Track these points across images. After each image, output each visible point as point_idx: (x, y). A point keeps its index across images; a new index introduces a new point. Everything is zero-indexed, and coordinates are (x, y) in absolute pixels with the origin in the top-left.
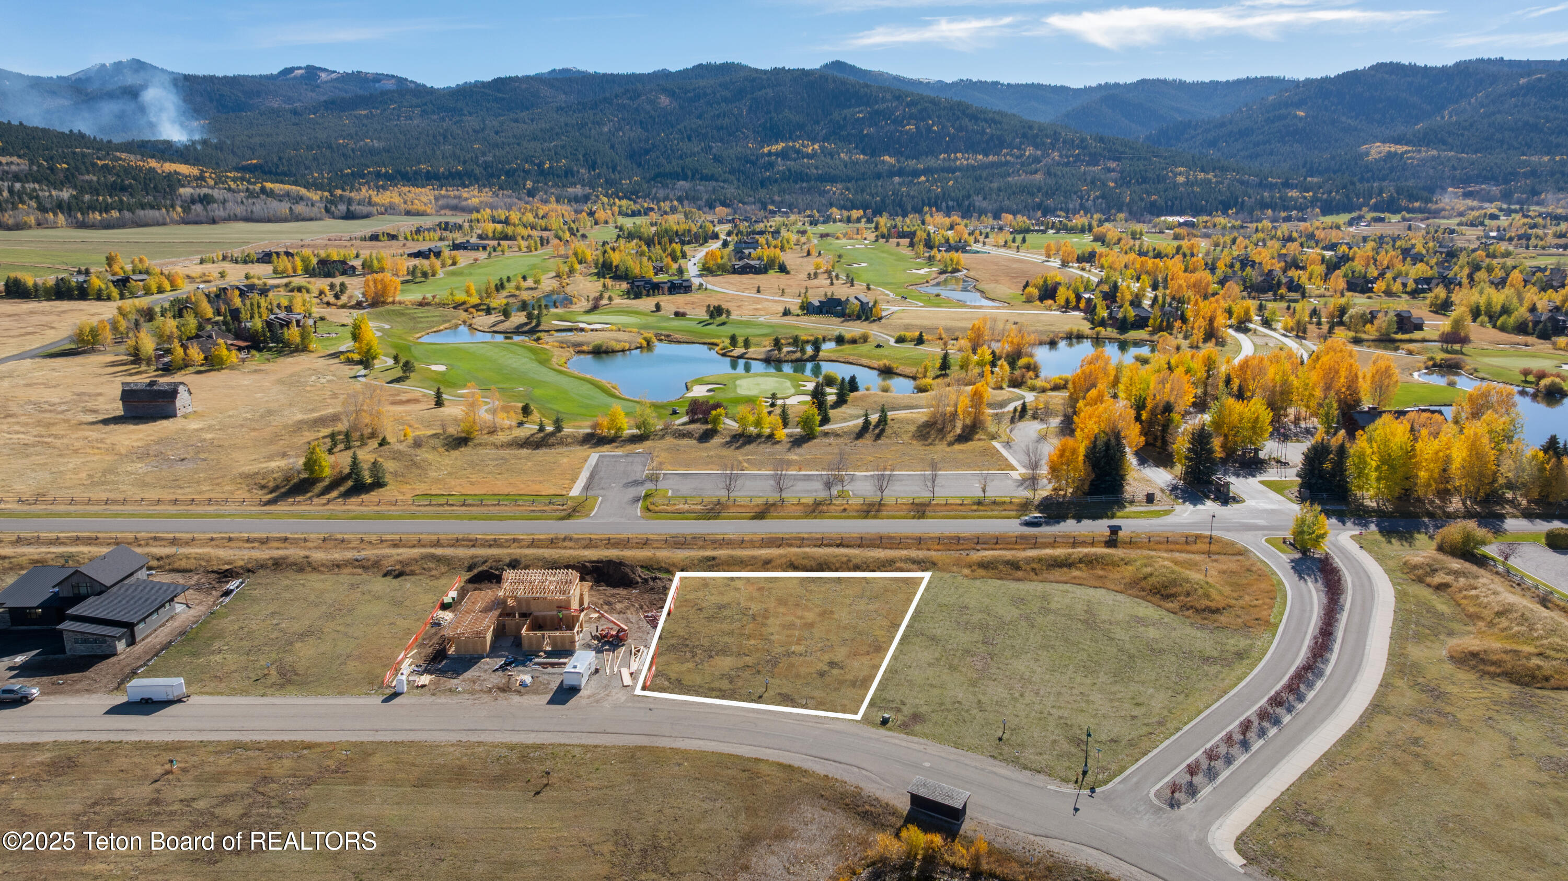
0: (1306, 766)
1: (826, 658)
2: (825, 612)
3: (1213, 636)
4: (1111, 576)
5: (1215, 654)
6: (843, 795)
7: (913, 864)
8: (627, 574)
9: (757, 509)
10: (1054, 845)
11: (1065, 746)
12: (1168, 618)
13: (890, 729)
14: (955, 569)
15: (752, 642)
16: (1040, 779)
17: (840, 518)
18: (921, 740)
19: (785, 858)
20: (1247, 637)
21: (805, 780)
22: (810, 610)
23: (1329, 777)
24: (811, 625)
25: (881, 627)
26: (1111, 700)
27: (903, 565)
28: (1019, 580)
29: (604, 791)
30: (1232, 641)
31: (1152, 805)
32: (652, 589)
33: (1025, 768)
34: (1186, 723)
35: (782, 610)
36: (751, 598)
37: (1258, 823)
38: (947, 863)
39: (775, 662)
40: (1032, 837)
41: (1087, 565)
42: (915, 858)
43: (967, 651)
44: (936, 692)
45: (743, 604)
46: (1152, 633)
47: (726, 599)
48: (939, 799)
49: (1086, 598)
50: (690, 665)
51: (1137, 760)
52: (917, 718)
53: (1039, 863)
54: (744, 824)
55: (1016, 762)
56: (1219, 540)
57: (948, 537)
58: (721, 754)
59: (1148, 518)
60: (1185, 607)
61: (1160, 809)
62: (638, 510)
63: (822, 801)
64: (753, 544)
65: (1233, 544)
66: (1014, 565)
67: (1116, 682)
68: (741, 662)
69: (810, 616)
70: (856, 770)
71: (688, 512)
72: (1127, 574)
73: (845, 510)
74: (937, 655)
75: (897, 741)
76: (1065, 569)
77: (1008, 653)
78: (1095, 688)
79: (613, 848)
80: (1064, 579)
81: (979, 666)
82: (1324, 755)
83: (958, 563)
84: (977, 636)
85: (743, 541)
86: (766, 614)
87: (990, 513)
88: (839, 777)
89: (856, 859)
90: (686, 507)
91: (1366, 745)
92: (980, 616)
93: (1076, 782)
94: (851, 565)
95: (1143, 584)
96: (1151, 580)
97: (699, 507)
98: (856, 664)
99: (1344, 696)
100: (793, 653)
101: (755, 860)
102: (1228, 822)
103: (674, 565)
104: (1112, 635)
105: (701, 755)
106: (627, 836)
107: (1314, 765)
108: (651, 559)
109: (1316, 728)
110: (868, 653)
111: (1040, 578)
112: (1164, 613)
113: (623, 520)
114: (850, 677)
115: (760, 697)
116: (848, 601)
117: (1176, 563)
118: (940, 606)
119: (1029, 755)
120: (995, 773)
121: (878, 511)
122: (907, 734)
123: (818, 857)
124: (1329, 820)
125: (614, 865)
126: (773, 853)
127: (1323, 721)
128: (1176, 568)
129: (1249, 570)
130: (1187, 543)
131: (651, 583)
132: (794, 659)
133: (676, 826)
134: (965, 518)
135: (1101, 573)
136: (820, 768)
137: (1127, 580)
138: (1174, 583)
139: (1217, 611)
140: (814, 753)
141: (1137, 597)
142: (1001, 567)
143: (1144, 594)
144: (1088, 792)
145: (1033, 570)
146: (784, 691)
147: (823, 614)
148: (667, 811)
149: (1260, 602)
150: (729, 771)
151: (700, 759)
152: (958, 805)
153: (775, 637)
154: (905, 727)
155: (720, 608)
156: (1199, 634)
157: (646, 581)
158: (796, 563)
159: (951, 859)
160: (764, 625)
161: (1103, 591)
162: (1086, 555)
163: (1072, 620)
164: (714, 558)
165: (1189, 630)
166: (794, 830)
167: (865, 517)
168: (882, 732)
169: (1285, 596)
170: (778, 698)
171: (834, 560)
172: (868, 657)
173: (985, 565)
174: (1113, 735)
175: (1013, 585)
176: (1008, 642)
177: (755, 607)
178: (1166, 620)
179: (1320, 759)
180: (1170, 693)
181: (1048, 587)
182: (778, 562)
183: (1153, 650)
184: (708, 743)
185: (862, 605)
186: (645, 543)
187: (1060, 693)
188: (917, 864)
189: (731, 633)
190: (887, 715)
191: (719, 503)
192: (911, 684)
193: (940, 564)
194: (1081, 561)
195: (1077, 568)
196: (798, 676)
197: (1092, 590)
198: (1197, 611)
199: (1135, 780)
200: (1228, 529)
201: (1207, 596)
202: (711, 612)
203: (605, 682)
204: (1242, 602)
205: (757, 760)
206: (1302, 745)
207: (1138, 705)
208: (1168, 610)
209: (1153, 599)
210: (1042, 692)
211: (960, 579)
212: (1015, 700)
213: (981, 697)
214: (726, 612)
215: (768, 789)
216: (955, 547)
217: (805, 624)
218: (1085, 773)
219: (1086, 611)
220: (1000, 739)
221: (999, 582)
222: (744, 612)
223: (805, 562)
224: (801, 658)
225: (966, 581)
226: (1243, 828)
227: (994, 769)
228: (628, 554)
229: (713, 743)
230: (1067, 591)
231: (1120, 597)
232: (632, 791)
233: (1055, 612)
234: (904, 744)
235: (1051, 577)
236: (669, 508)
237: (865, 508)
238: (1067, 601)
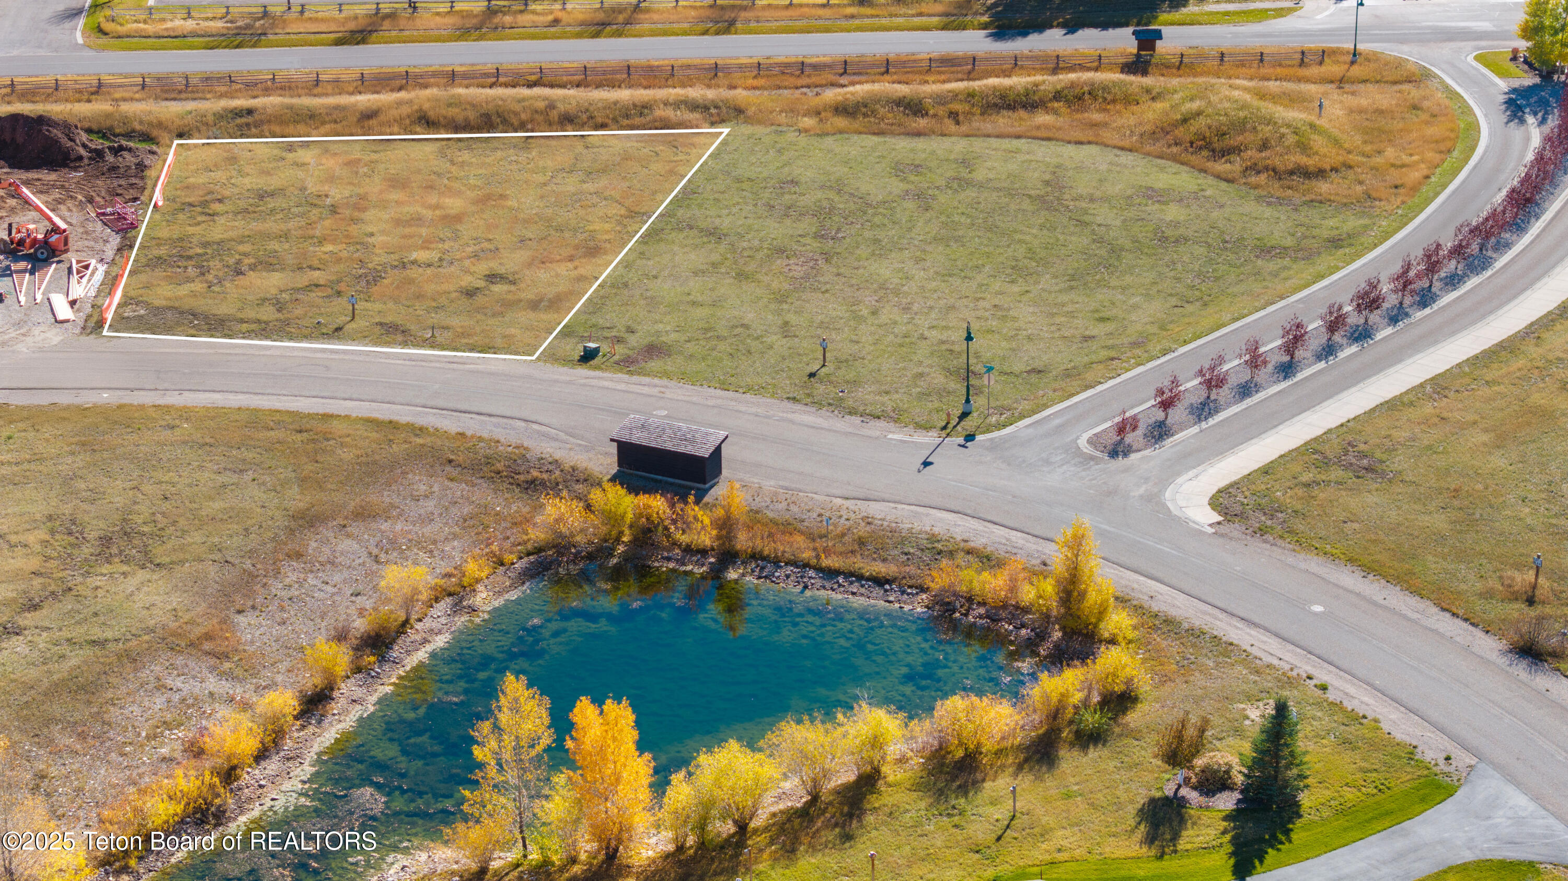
0: (1389, 396)
1: (483, 268)
2: (488, 197)
3: (1294, 216)
4: (1120, 122)
5: (1289, 242)
6: (488, 461)
7: (614, 549)
8: (56, 142)
9: (352, 26)
10: (876, 510)
11: (939, 379)
12: (1212, 188)
13: (597, 368)
14: (782, 118)
15: (329, 248)
16: (876, 428)
17: (545, 37)
18: (656, 381)
19: (373, 541)
20: (1363, 214)
21: (419, 441)
22: (459, 193)
23: (1428, 409)
24: (458, 218)
25: (606, 218)
26: (1053, 315)
27: (669, 113)
28: (919, 134)
29: (26, 466)
30: (1331, 223)
31: (1078, 452)
32: (114, 169)
33: (852, 412)
34: (1185, 342)
35: (395, 196)
36: (331, 179)
37: (1266, 471)
38: (675, 544)
39: (374, 277)
40: (839, 501)
41: (1069, 103)
42: (618, 540)
43: (781, 251)
44: (700, 312)
45: (312, 187)
46: (1173, 212)
47: (274, 182)
48: (669, 446)
49: (1054, 161)
50: (198, 286)
51: (1072, 395)
52: (653, 350)
53: (843, 535)
54: (297, 499)
55: (839, 406)
56: (1372, 58)
57: (779, 65)
58: (256, 410)
59: (1235, 24)
60: (1253, 169)
61: (1092, 458)
62: (78, 31)
63: (448, 468)
64: (338, 85)
65: (1399, 63)
66: (914, 107)
67: (1072, 288)
68: (302, 280)
69: (454, 204)
70: (523, 424)
71: (194, 34)
72: (1150, 115)
73: (556, 22)
74: (715, 257)
75: (606, 384)
76: (1022, 113)
77: (863, 251)
78: (1025, 298)
79: (48, 537)
80: (1018, 130)
81: (798, 271)
82: (1432, 379)
83: (792, 110)
84: (807, 225)
85: (317, 82)
86: (360, 204)
87: (884, 21)
88: (485, 435)
89: (507, 544)
90: (190, 25)
91: (1521, 362)
92: (819, 195)
93: (944, 428)
94: (554, 114)
95: (1180, 132)
96: (1200, 124)
97: (220, 24)
98: (542, 275)
99: (1515, 296)
100: (414, 262)
101: (313, 544)
102: (1211, 471)
103: (160, 125)
104: (1087, 218)
105: (216, 414)
106: (73, 522)
107: (1407, 392)
108: (108, 116)
109: (1436, 342)
110: (571, 259)
111: (964, 128)
112: (1210, 180)
113: (42, 52)
114: (530, 295)
115: (339, 329)
116: (540, 178)
117: (1262, 96)
118: (739, 180)
119: (866, 394)
120: (792, 422)
121: (628, 22)
122: (630, 373)
123: (435, 542)
124: (1399, 462)
125: (48, 558)
126: (348, 536)
127: (1454, 333)
128: (1256, 103)
129: (1415, 107)
130: (1302, 63)
131: (110, 158)
132: (413, 272)
133: (166, 506)
134: (827, 30)
135: (1097, 117)
136: (450, 424)
137: (1148, 128)
138: (1241, 126)
139: (1321, 173)
140: (441, 404)
141: (1160, 157)
142: (882, 111)
143: (1175, 149)
144: (961, 440)
145: (954, 115)
146: (389, 319)
147: (484, 201)
148: (147, 488)
149: (1415, 158)
150: (272, 433)
151: (213, 418)
152: (705, 451)
153: (378, 239)
154: (627, 364)
155: (261, 197)
156: (1268, 212)
157: (98, 154)
158: (432, 114)
159: (684, 539)
160: (354, 221)
161: (1093, 150)
162: (1073, 85)
163: (1012, 196)
164: (250, 112)
165: (1251, 207)
166: (393, 506)
167: (596, 35)
168: (582, 372)
169: (1473, 149)
170: (377, 329)
171: (517, 107)
172: (570, 265)
173: (843, 110)
174: (1037, 364)
175: (903, 145)
176: (868, 234)
177: (337, 194)
178: (1208, 193)
179: (1422, 385)
180: (1174, 301)
181: (978, 145)
182: (394, 113)
183: (1164, 239)
184: (231, 396)
185: (571, 184)
186: (98, 90)
187: (953, 307)
188: (621, 549)
189: (285, 236)
190: (592, 345)
191: (265, 14)
192: (652, 302)
193: (751, 111)
194: (1058, 96)
195: (1047, 110)
196: (419, 297)
197: (1071, 148)
198: (1276, 173)
199: (1057, 421)
200: (1403, 40)
201: (1304, 147)
202: (242, 204)
203: (16, 317)
204: (1378, 160)
205: (327, 417)
206: (1399, 366)
207: (1102, 320)
208: (1218, 177)
209: (1193, 158)
210: (915, 307)
211: (791, 136)
212: (860, 319)
213: (792, 318)
214: (271, 203)
215: (347, 455)
216: (792, 81)
217: (445, 217)
218: (964, 415)
219: (1047, 183)
220: (812, 375)
221: (875, 139)
222: (313, 202)
223: (452, 112)
224: (429, 271)
225: (803, 140)
226: (1234, 478)
227: (790, 416)
228: (55, 109)
229: (241, 397)
230: (1018, 151)
231: (1127, 159)
232: (81, 464)
233: (981, 186)
234: (622, 387)
235: (988, 127)
236: (150, 28)
237: (601, 16)
238: (1013, 167)
